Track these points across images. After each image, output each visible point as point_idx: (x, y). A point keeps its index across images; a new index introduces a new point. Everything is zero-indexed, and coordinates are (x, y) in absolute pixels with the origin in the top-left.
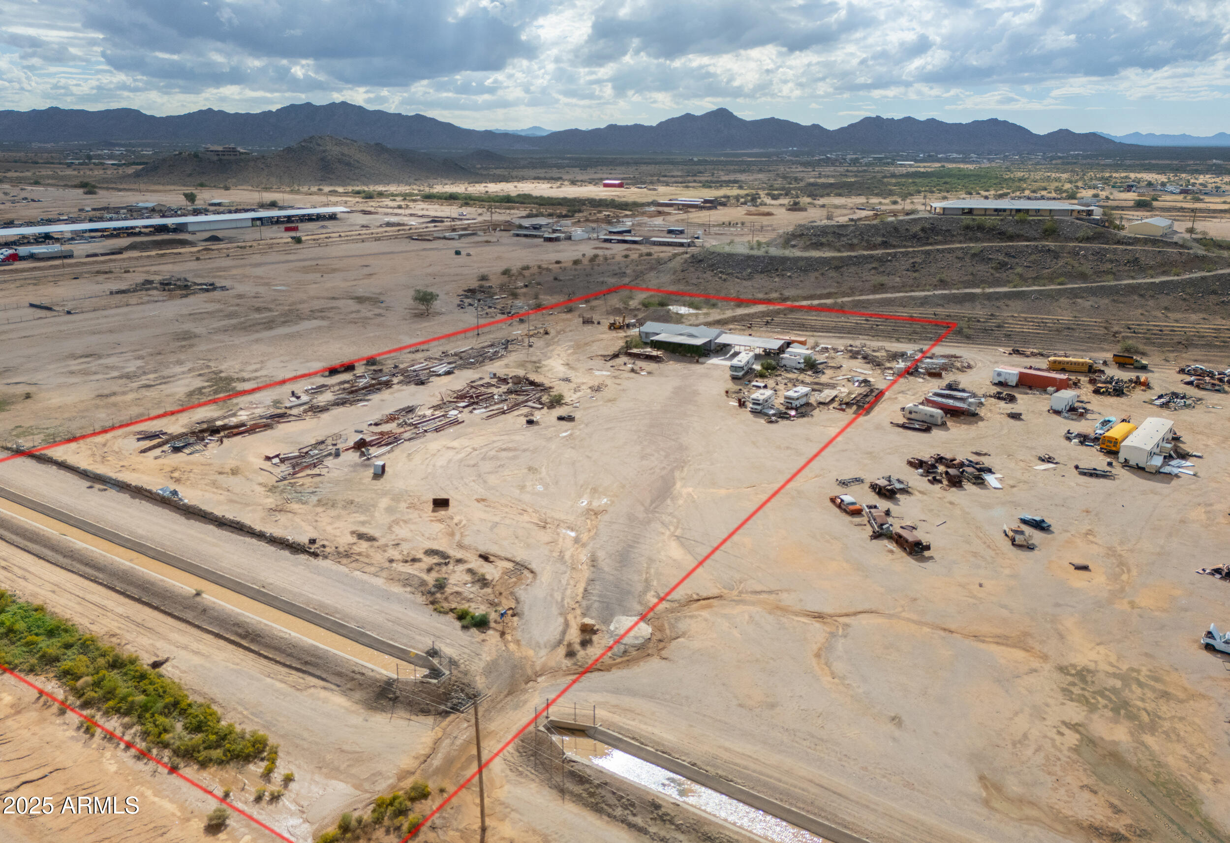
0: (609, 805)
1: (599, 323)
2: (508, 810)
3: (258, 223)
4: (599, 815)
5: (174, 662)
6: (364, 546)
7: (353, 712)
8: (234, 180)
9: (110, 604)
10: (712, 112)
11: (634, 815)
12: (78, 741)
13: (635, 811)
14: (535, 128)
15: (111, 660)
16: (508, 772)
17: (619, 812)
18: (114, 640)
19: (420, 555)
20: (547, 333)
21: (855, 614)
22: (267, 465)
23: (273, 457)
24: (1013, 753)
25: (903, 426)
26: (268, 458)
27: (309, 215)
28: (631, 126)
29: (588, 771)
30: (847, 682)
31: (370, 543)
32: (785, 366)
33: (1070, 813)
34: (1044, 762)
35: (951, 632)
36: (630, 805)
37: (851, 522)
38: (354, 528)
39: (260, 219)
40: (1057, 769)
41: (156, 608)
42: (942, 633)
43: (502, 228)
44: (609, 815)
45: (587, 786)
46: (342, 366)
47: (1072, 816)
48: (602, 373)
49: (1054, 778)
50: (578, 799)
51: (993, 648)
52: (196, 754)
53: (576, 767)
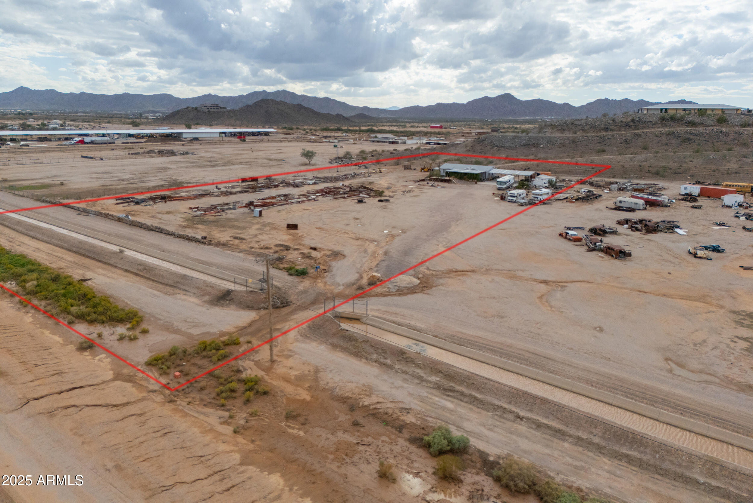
0: (369, 354)
1: (415, 169)
2: (293, 354)
3: (224, 135)
4: (359, 359)
5: (94, 281)
6: (236, 242)
7: (200, 305)
8: (216, 122)
9: (65, 257)
10: (501, 95)
11: (385, 358)
12: (13, 308)
13: (386, 356)
14: (393, 107)
15: (53, 276)
16: (299, 337)
17: (375, 356)
18: (61, 270)
19: (272, 246)
20: (380, 172)
21: (572, 282)
22: (190, 211)
23: (194, 208)
24: (694, 349)
25: (615, 209)
26: (191, 208)
27: (253, 132)
28: (451, 104)
29: (356, 335)
30: (561, 310)
31: (241, 241)
32: (535, 185)
33: (743, 381)
34: (720, 354)
35: (646, 293)
36: (383, 353)
37: (574, 245)
38: (233, 235)
39: (224, 133)
40: (732, 358)
41: (94, 259)
42: (638, 293)
43: (365, 139)
44: (366, 358)
45: (354, 343)
46: (250, 178)
47: (745, 382)
48: (412, 186)
49: (730, 362)
50: (345, 350)
51: (678, 301)
52: (86, 317)
53: (348, 333)
